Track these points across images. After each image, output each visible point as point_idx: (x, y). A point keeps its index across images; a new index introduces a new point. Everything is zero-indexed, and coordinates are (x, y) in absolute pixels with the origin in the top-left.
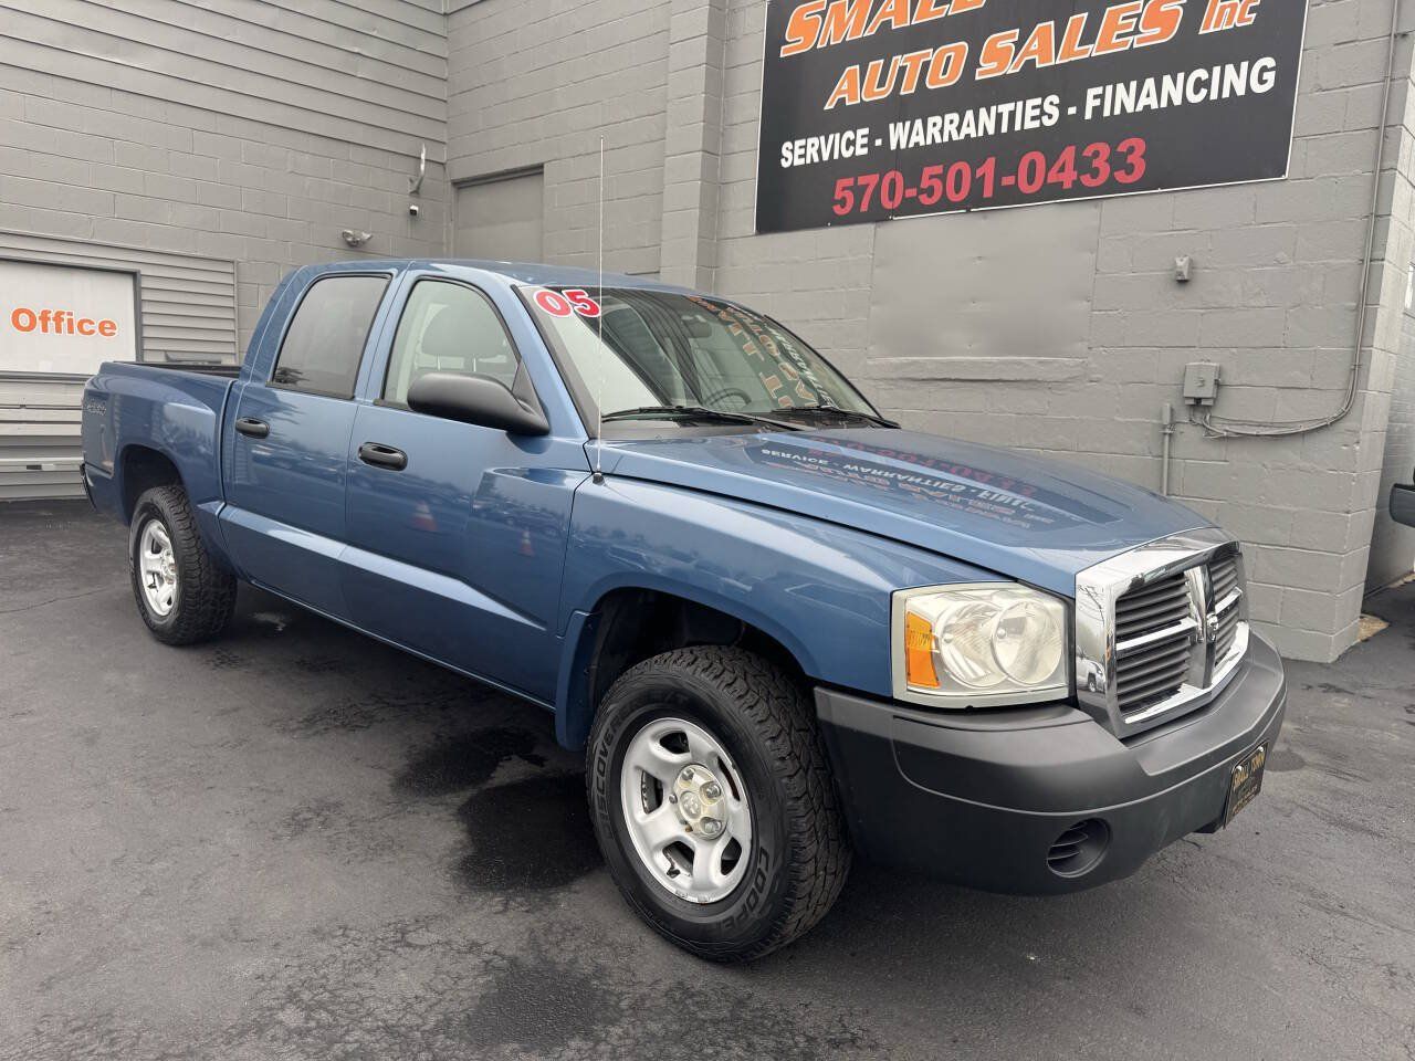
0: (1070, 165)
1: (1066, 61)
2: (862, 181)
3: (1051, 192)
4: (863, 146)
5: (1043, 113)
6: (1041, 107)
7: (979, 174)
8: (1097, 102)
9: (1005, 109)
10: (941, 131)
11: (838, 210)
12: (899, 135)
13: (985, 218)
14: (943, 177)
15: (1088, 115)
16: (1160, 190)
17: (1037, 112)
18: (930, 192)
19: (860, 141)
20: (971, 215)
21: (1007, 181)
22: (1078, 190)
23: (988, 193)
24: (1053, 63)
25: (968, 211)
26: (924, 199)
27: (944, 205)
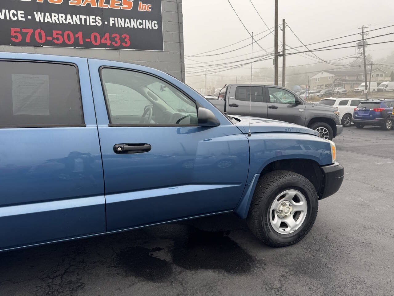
0: (108, 39)
1: (101, 7)
2: (24, 30)
3: (103, 46)
4: (22, 17)
5: (96, 21)
6: (95, 19)
7: (77, 36)
8: (113, 22)
9: (83, 17)
10: (58, 19)
11: (13, 39)
12: (39, 17)
13: (81, 51)
14: (62, 35)
15: (111, 25)
16: (135, 50)
17: (94, 21)
18: (58, 39)
19: (20, 15)
20: (75, 49)
21: (88, 40)
22: (112, 46)
23: (81, 43)
24: (97, 7)
25: (75, 48)
26: (55, 41)
27: (64, 44)
